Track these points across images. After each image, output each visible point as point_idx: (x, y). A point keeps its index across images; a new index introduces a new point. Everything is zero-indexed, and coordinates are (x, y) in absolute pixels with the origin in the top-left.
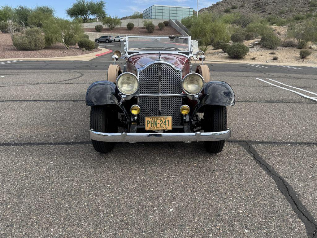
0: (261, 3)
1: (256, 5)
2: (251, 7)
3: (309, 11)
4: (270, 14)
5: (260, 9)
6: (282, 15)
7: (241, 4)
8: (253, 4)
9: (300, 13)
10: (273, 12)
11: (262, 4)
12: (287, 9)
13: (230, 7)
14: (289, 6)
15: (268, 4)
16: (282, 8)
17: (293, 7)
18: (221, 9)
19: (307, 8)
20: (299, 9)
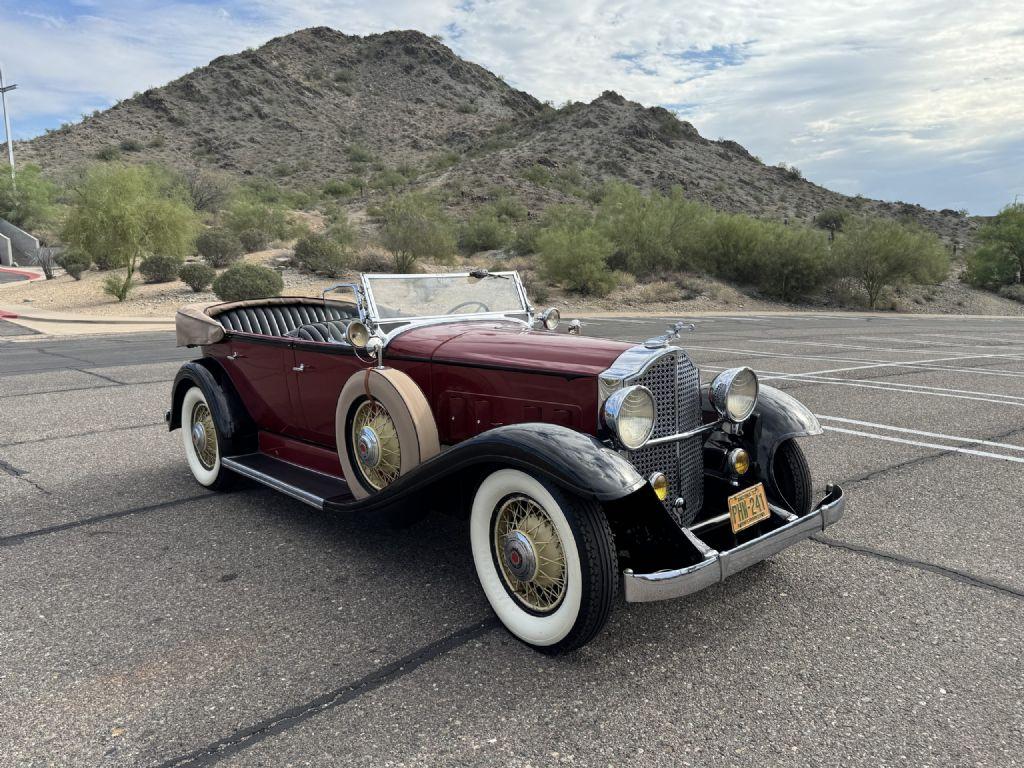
0: (216, 139)
1: (200, 146)
2: (185, 148)
3: (351, 171)
4: (248, 173)
5: (217, 156)
6: (286, 179)
7: (150, 136)
8: (192, 140)
9: (332, 175)
10: (256, 167)
11: (217, 143)
12: (293, 163)
13: (115, 143)
14: (298, 154)
15: (237, 145)
16: (279, 160)
17: (308, 159)
18: (84, 148)
19: (346, 164)
20: (325, 164)
